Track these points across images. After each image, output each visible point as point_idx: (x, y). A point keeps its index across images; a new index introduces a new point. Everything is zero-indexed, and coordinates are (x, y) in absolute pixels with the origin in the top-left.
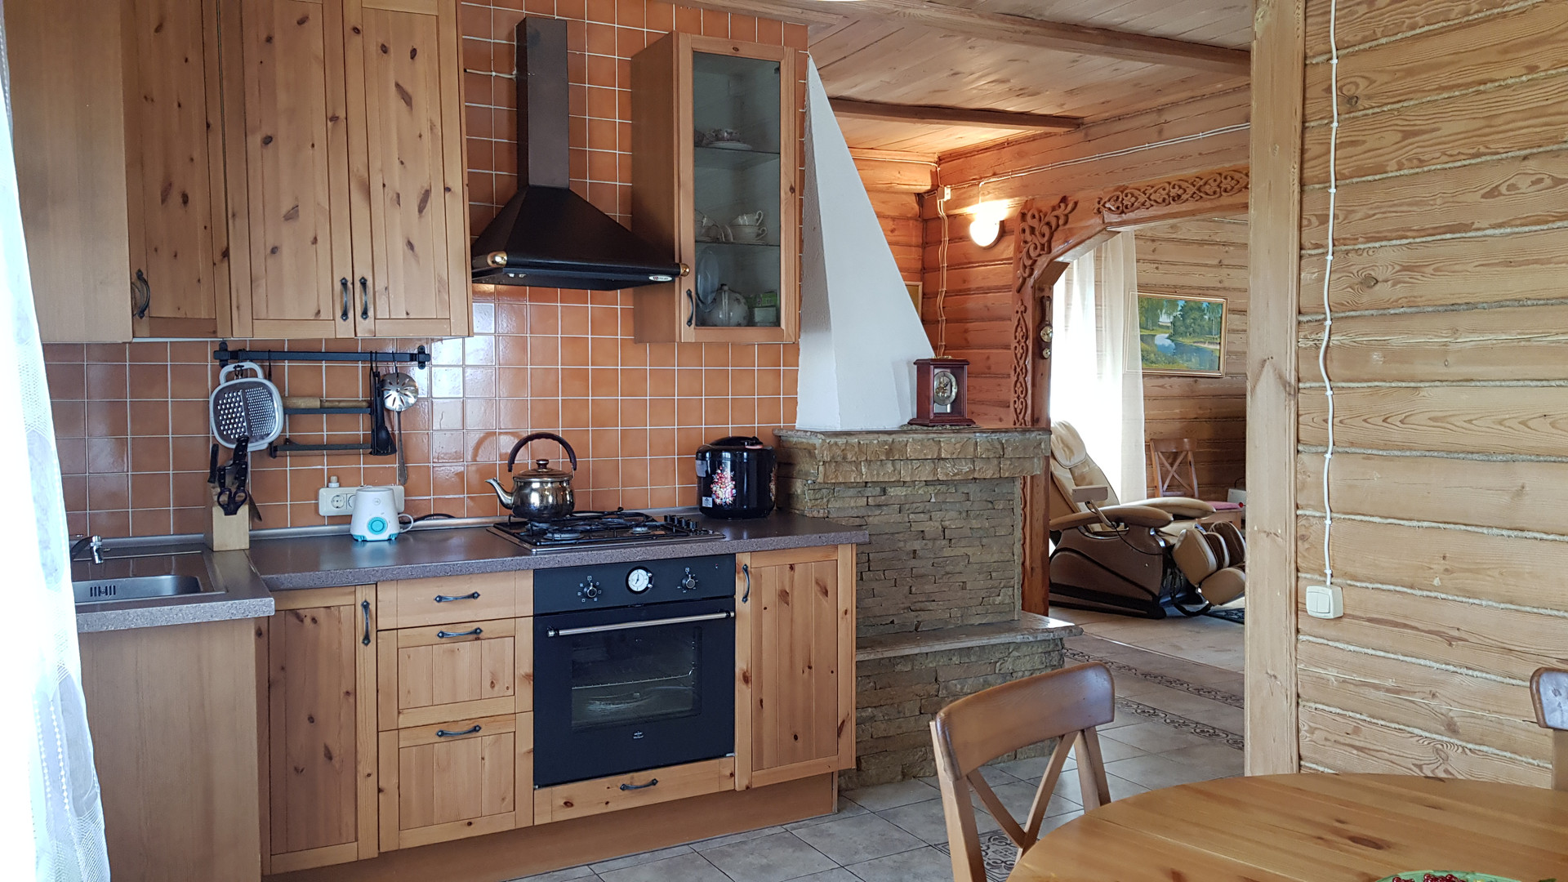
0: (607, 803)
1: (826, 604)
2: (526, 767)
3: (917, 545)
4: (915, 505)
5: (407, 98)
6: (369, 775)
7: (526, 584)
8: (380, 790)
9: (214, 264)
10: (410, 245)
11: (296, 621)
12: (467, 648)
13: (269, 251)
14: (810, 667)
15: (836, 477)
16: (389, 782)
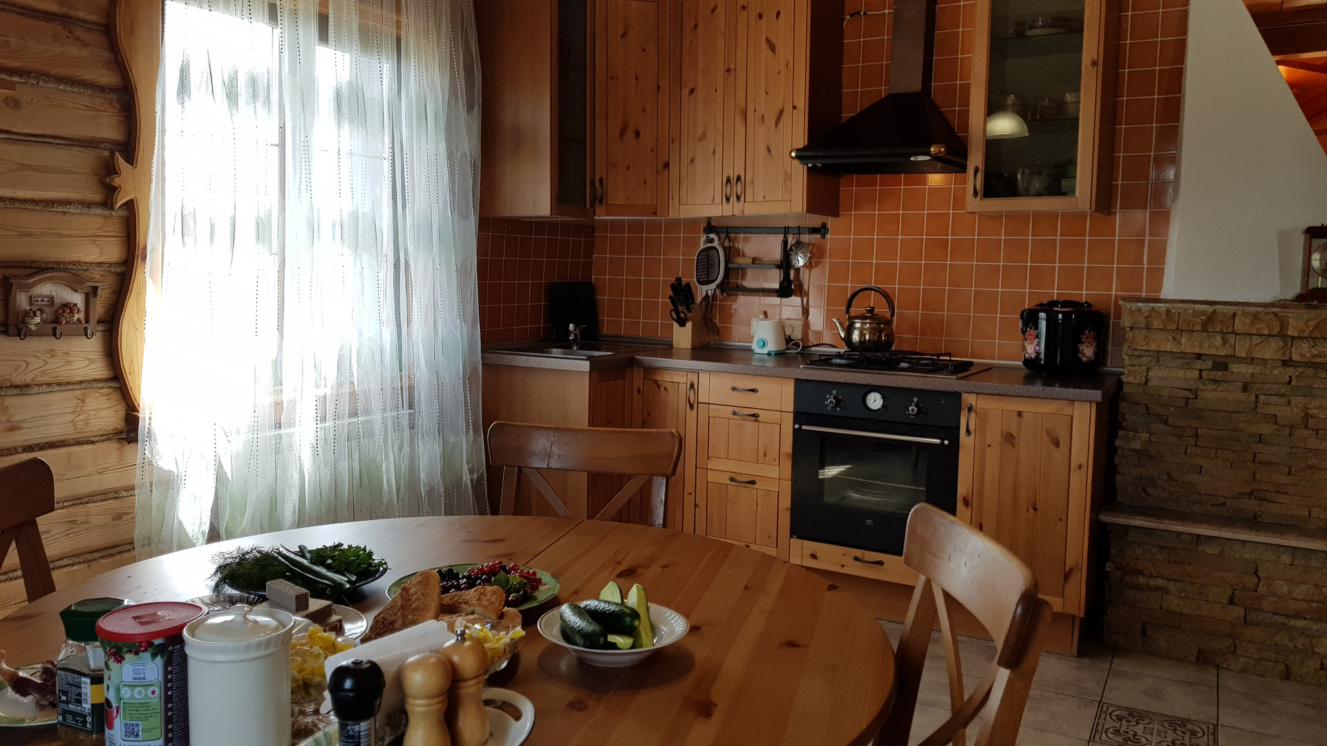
0: (843, 566)
1: (1058, 454)
2: (785, 519)
3: (1266, 429)
4: (1267, 386)
5: (772, 47)
6: (690, 494)
7: (789, 389)
8: (696, 505)
9: (658, 172)
10: (769, 150)
11: (656, 387)
12: (750, 425)
13: (689, 162)
14: (1035, 509)
15: (1148, 344)
16: (701, 502)
